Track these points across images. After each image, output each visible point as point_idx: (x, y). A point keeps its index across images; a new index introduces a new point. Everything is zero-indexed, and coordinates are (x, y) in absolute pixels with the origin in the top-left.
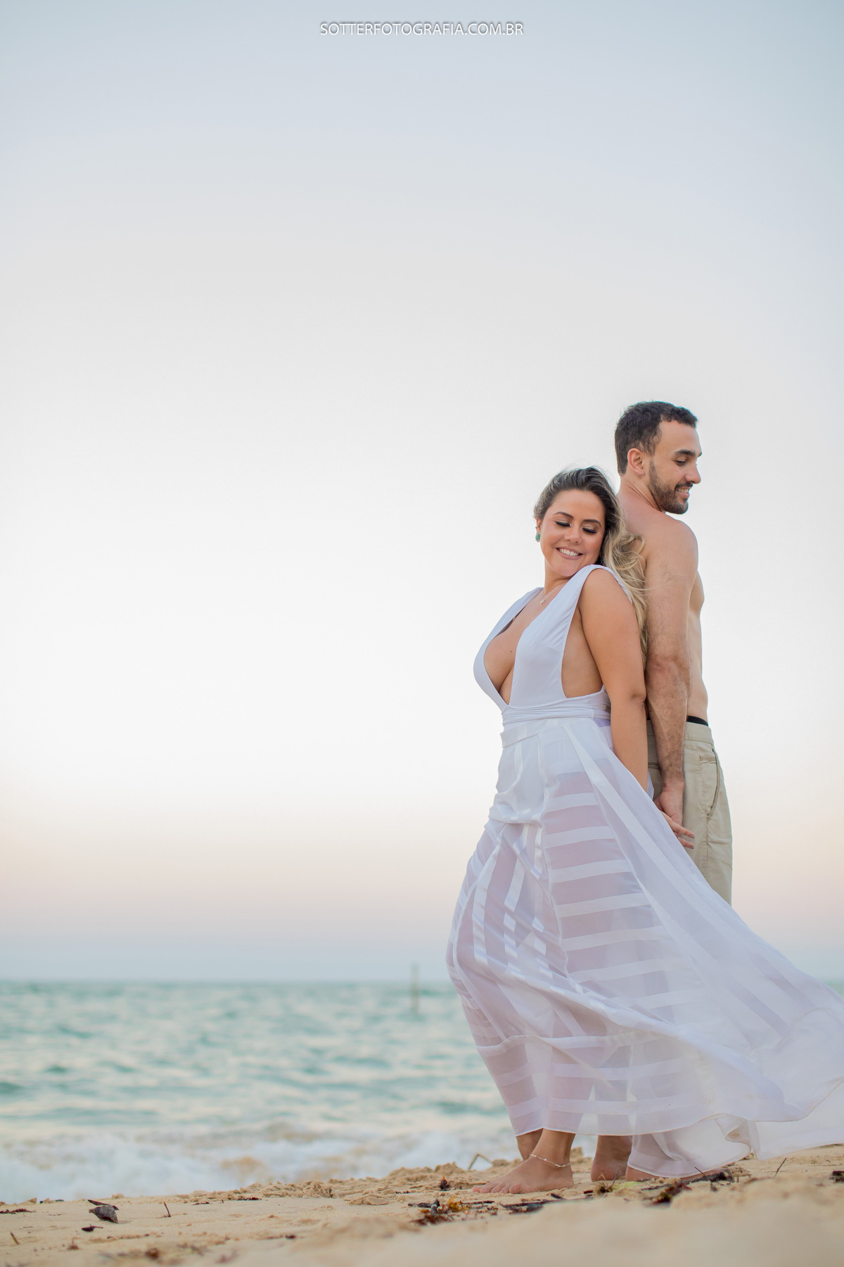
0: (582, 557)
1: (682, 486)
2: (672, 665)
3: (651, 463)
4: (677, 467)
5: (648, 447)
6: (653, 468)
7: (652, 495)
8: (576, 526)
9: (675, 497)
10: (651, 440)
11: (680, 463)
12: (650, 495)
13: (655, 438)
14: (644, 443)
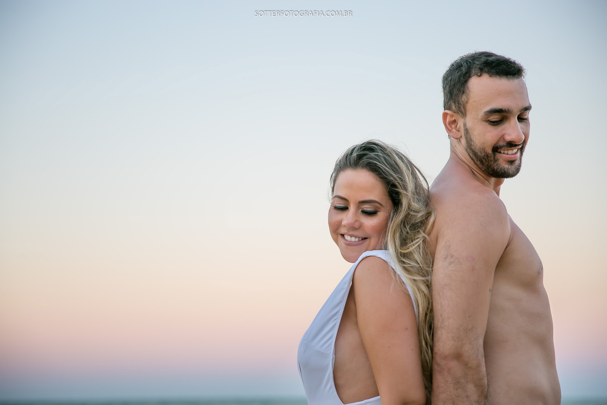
0: (367, 241)
1: (501, 147)
2: (454, 364)
3: (465, 125)
4: (490, 128)
5: (459, 108)
6: (467, 131)
7: (472, 159)
8: (352, 208)
9: (496, 161)
10: (460, 101)
11: (495, 123)
12: (470, 159)
13: (464, 98)
14: (455, 103)
